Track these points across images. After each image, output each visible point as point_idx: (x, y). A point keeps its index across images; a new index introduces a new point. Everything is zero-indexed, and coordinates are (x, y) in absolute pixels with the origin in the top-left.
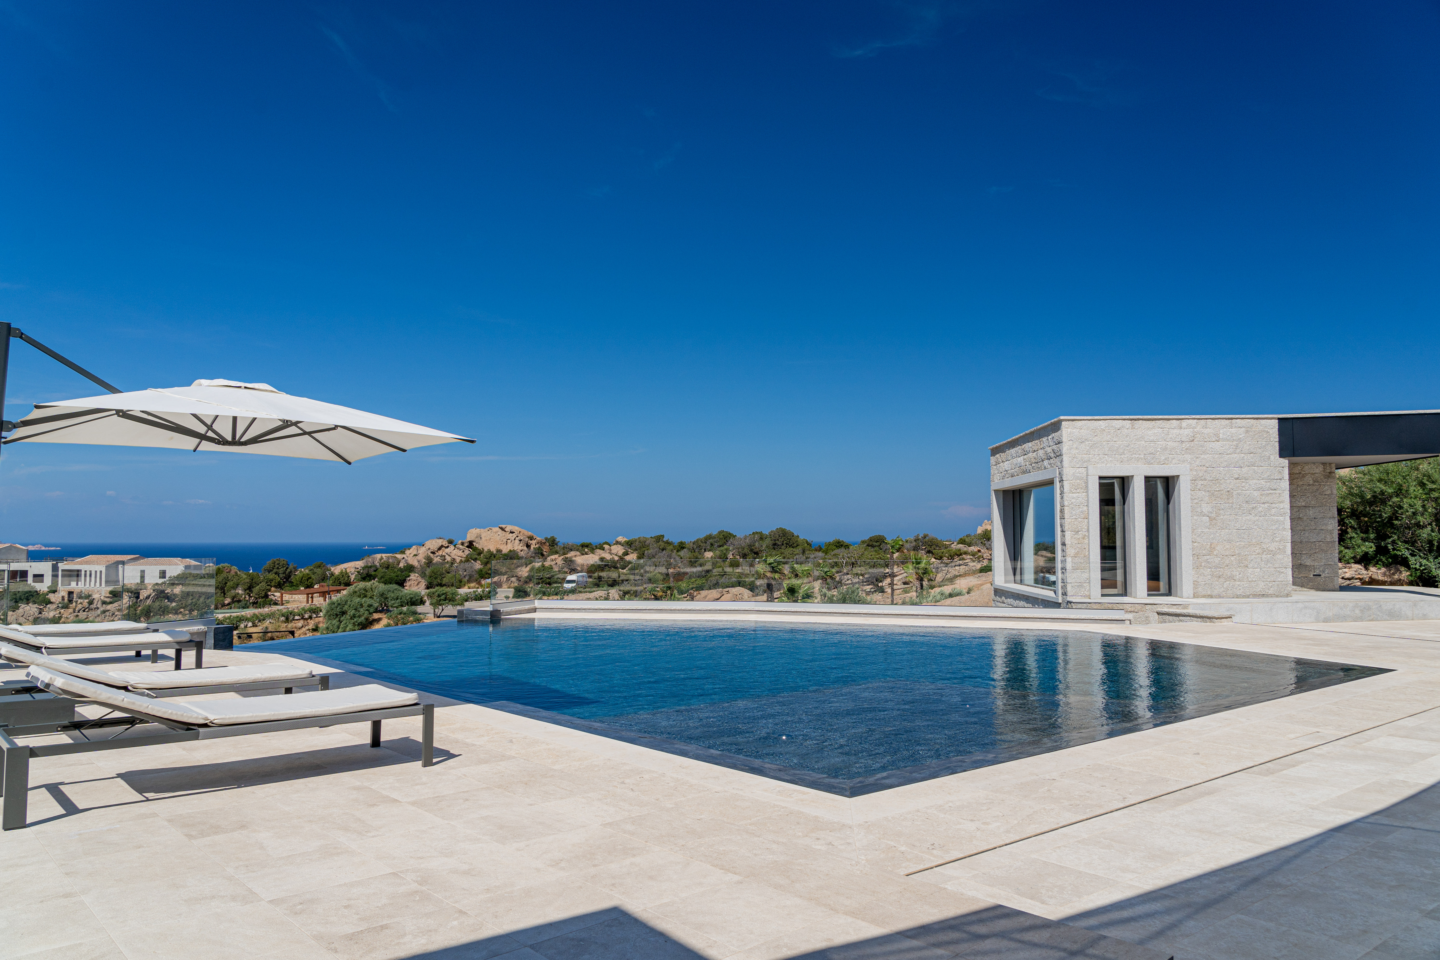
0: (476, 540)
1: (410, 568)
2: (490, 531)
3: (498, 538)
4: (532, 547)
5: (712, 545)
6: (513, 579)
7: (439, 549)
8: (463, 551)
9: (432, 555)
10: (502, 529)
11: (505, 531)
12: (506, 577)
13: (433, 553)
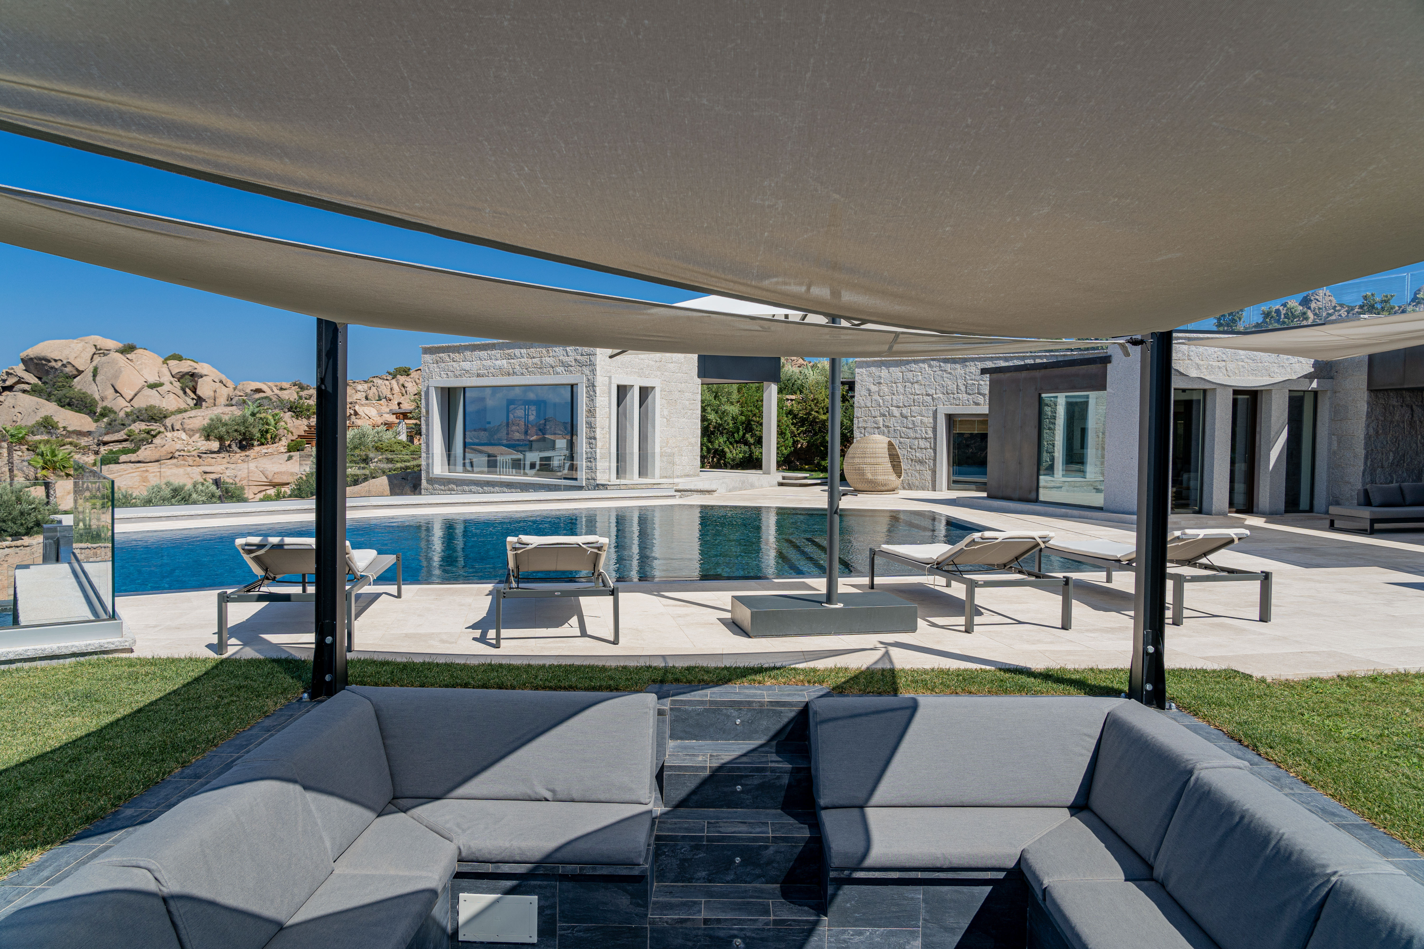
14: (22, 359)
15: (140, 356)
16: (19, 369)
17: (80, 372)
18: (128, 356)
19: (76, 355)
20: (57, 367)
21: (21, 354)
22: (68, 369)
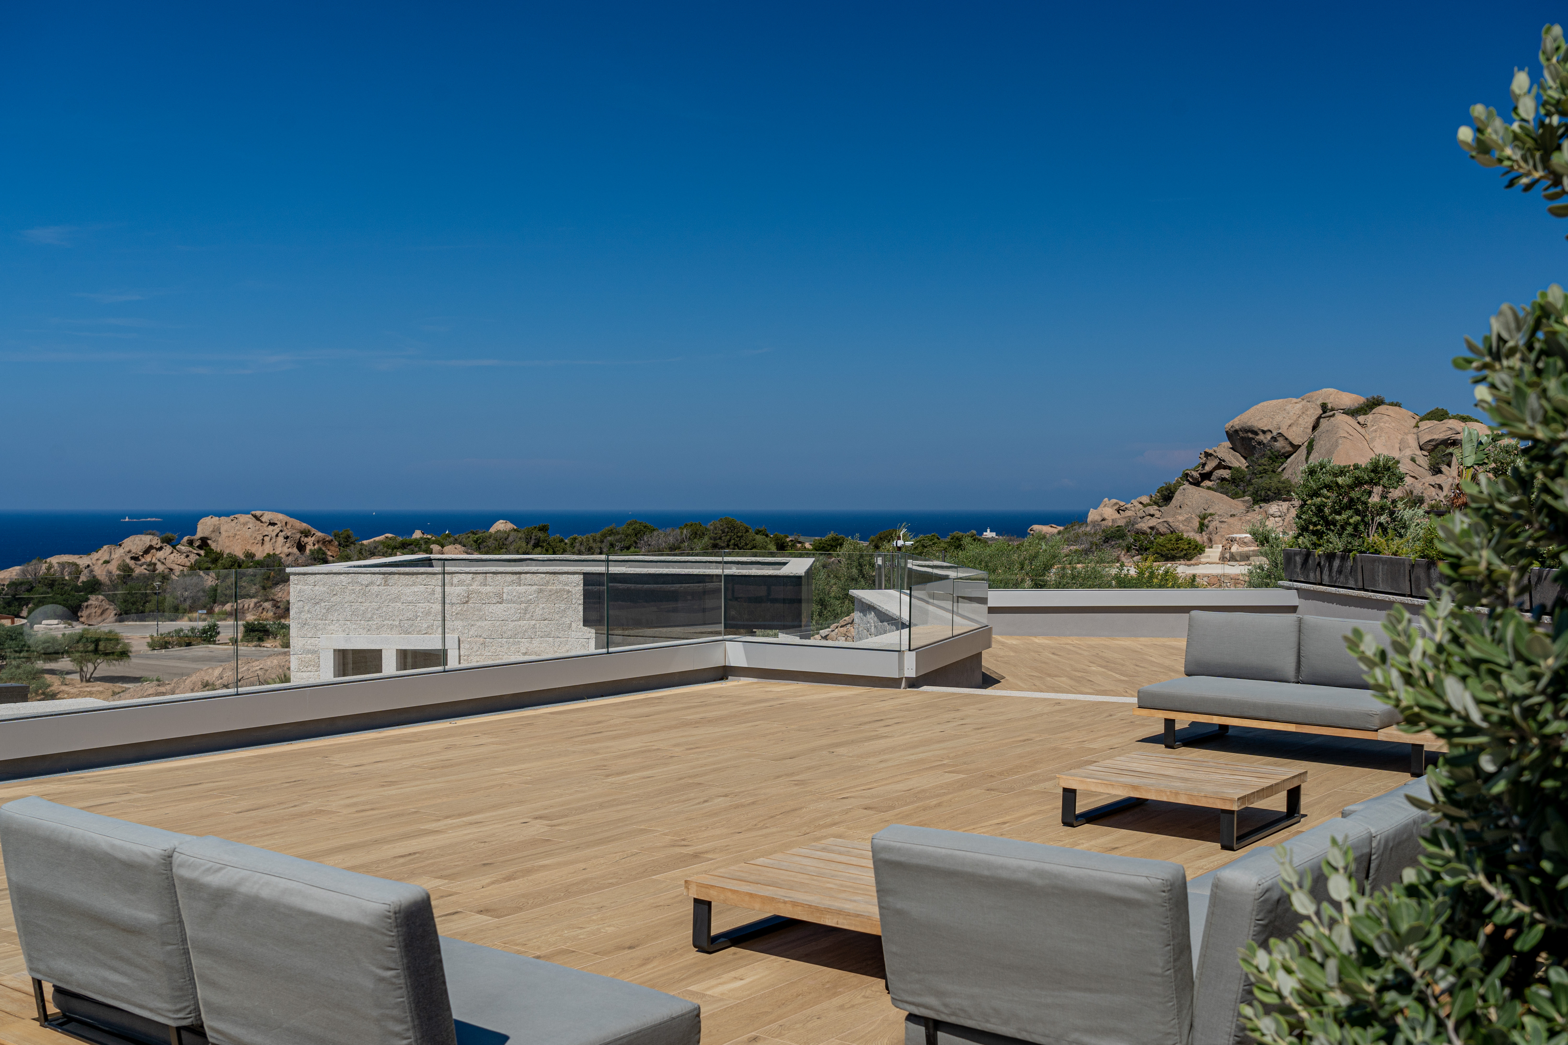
0: (213, 535)
1: (94, 586)
2: (235, 521)
3: (248, 534)
4: (308, 548)
5: (612, 545)
6: (267, 605)
7: (147, 551)
8: (187, 556)
9: (132, 563)
10: (257, 518)
11: (262, 522)
12: (254, 600)
13: (135, 558)
14: (1227, 432)
15: (1379, 416)
16: (1223, 448)
17: (1296, 448)
18: (1361, 419)
19: (1290, 422)
20: (1265, 441)
21: (1227, 425)
22: (1280, 444)
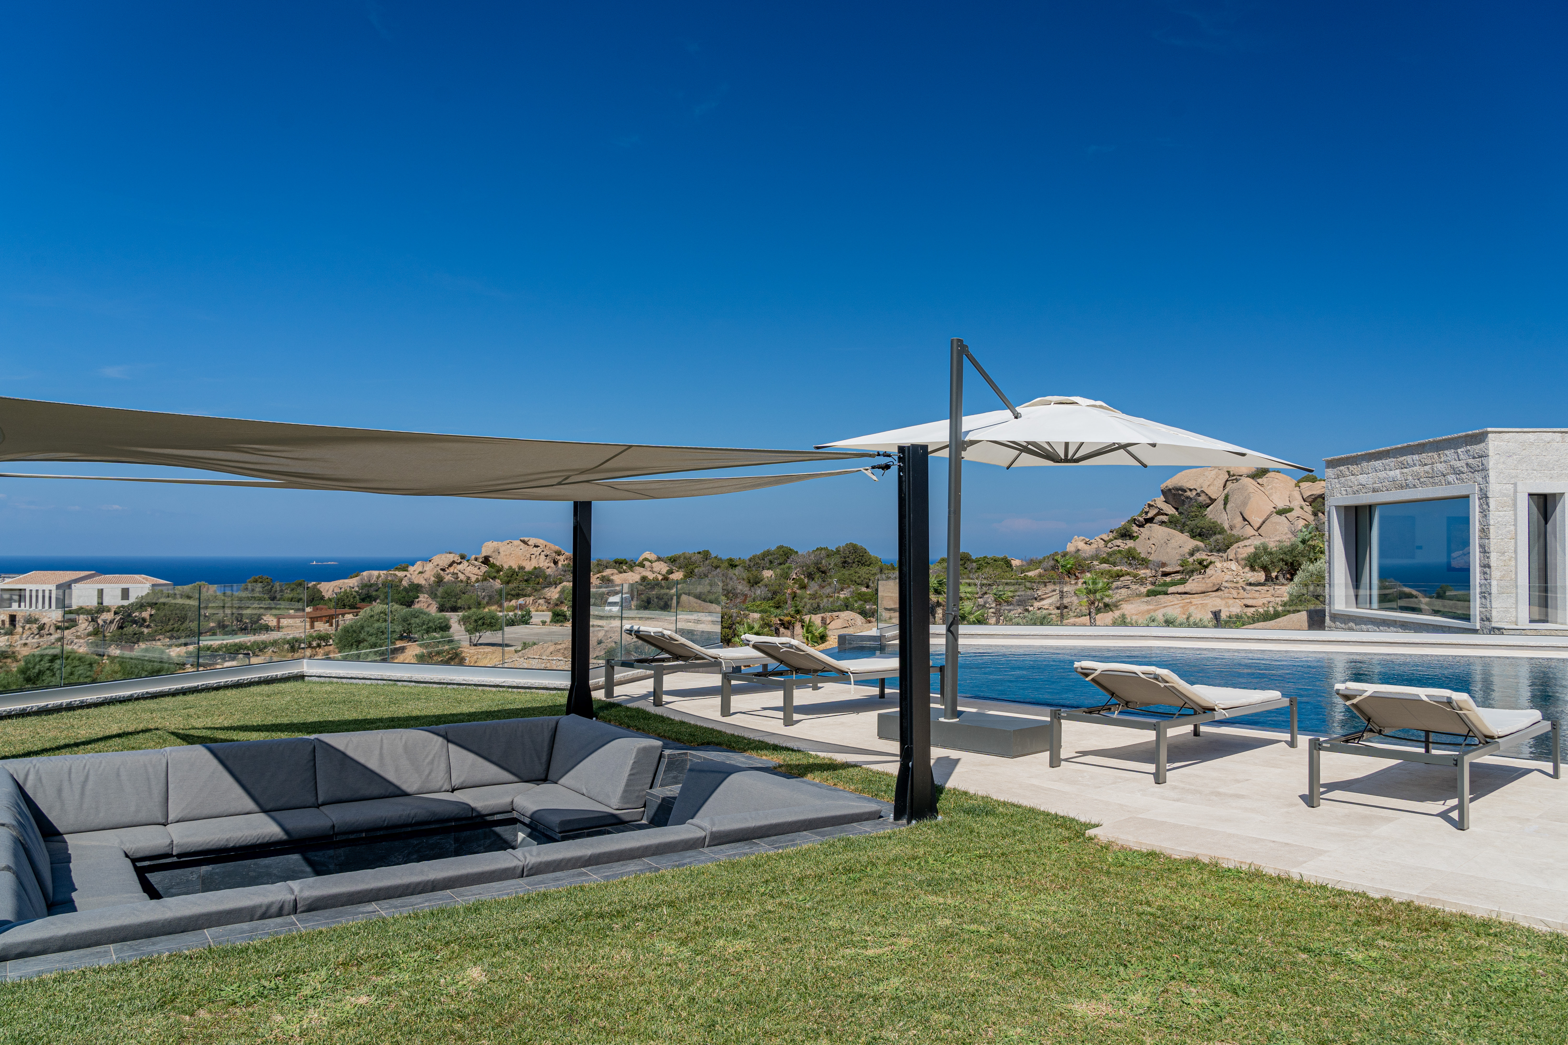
0: (493, 554)
1: (416, 589)
2: (511, 544)
3: (520, 553)
4: (560, 564)
5: (771, 562)
6: (541, 601)
7: (450, 565)
8: (479, 568)
9: (442, 572)
10: (524, 542)
11: (528, 545)
12: (532, 598)
13: (443, 570)
14: (1162, 491)
15: (1271, 479)
16: (1160, 501)
17: (1213, 501)
18: (1259, 480)
19: (1209, 483)
20: (1191, 496)
21: (1162, 486)
22: (1202, 498)
